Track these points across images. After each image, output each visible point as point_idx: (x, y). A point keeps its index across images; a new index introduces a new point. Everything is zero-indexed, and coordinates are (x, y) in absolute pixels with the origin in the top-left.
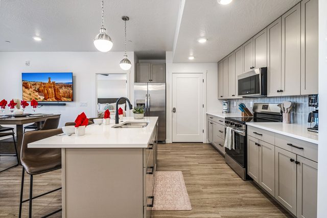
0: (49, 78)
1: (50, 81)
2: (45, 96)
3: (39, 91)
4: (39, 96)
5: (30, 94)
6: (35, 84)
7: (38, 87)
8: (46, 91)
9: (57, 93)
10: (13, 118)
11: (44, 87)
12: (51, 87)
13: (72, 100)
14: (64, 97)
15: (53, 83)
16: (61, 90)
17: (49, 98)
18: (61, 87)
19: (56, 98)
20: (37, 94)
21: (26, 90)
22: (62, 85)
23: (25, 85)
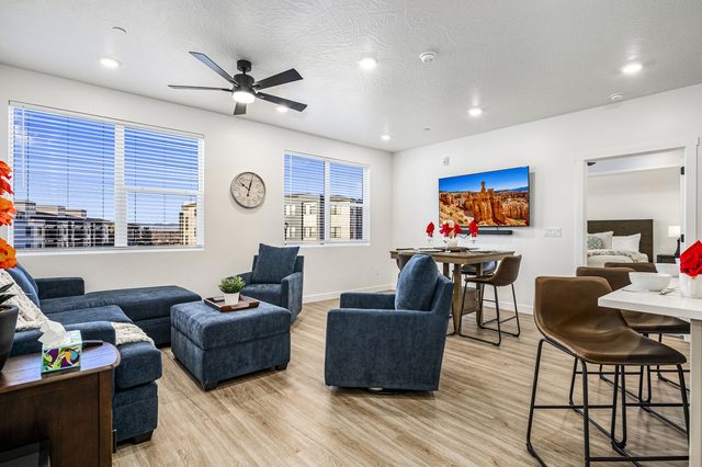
0: (483, 183)
1: (483, 189)
2: (475, 216)
3: (464, 208)
4: (465, 217)
5: (451, 214)
6: (459, 197)
7: (463, 200)
8: (477, 207)
9: (496, 210)
10: (447, 253)
11: (474, 200)
12: (486, 200)
13: (528, 224)
14: (511, 217)
15: (490, 191)
16: (504, 205)
17: (481, 220)
18: (505, 199)
19: (496, 220)
20: (462, 212)
21: (446, 207)
22: (506, 195)
23: (444, 200)
